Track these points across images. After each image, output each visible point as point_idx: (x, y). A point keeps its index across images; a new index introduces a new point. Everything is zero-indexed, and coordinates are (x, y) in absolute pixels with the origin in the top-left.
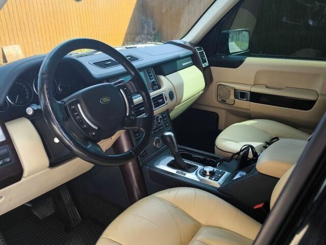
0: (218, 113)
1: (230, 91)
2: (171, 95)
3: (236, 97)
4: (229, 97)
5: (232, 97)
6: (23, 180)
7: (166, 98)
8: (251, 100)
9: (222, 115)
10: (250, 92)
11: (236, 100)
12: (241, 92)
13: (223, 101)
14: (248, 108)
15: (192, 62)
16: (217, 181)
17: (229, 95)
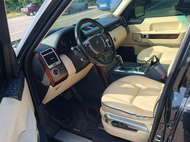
0: (134, 47)
1: (139, 36)
2: (115, 40)
3: (142, 38)
4: (138, 39)
5: (140, 38)
6: (68, 78)
8: (150, 38)
9: (136, 47)
10: (148, 34)
12: (144, 35)
13: (136, 41)
14: (148, 42)
15: (119, 24)
16: (143, 71)
17: (139, 37)
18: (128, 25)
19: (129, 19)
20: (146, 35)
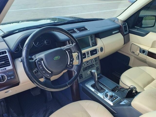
0: (130, 57)
1: (137, 48)
2: (102, 49)
3: (140, 52)
4: (136, 51)
5: (138, 52)
7: (98, 51)
8: (148, 55)
10: (148, 51)
11: (140, 53)
12: (143, 50)
13: (133, 52)
14: (146, 59)
15: (118, 31)
16: (112, 101)
17: (137, 50)
18: (130, 34)
19: (133, 27)
20: (145, 51)
